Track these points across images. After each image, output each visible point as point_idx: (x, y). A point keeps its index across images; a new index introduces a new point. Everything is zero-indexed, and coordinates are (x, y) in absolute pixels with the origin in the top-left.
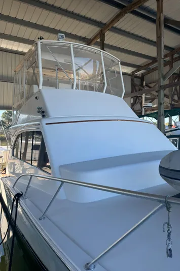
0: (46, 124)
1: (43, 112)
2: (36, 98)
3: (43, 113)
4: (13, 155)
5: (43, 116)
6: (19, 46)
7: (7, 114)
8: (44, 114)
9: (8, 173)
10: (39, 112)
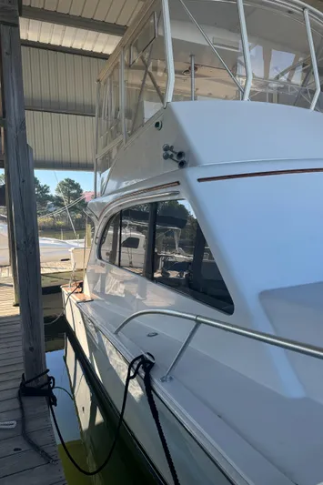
0: (199, 180)
1: (180, 155)
2: (157, 125)
3: (181, 157)
4: (100, 258)
5: (182, 164)
6: (95, 41)
7: (65, 185)
8: (183, 159)
9: (87, 293)
10: (166, 157)
